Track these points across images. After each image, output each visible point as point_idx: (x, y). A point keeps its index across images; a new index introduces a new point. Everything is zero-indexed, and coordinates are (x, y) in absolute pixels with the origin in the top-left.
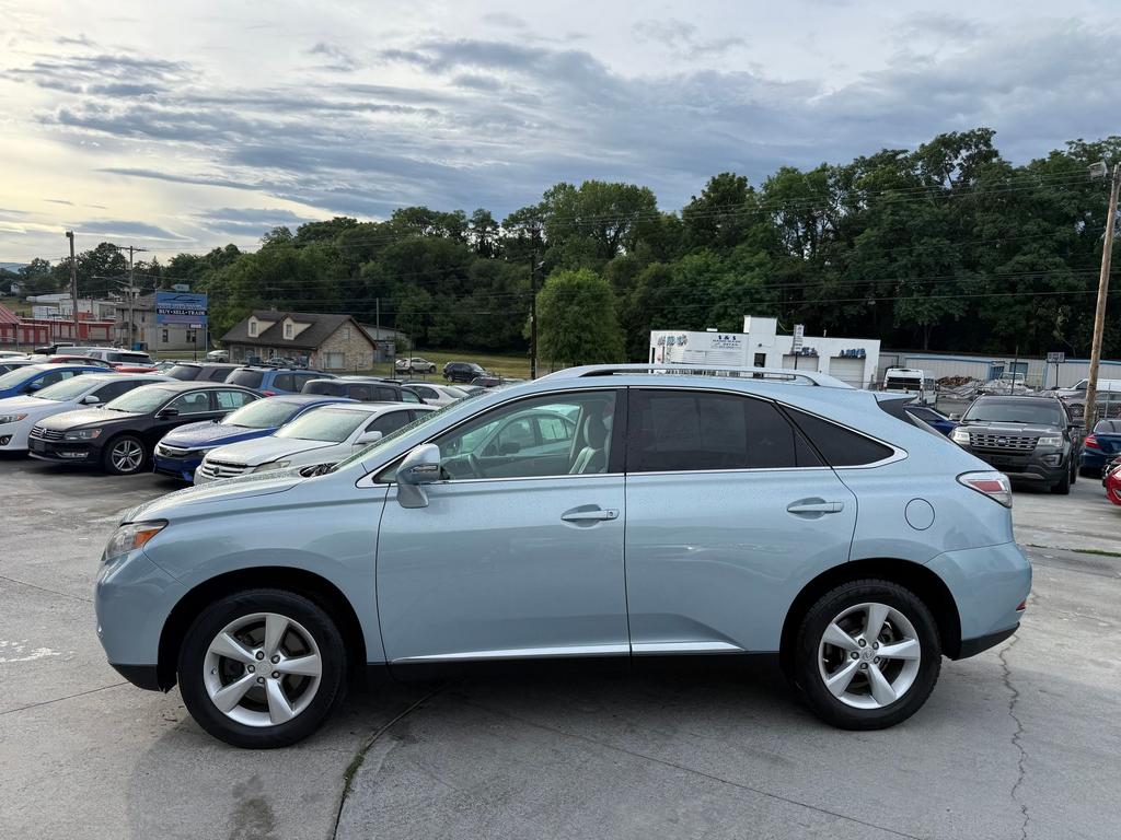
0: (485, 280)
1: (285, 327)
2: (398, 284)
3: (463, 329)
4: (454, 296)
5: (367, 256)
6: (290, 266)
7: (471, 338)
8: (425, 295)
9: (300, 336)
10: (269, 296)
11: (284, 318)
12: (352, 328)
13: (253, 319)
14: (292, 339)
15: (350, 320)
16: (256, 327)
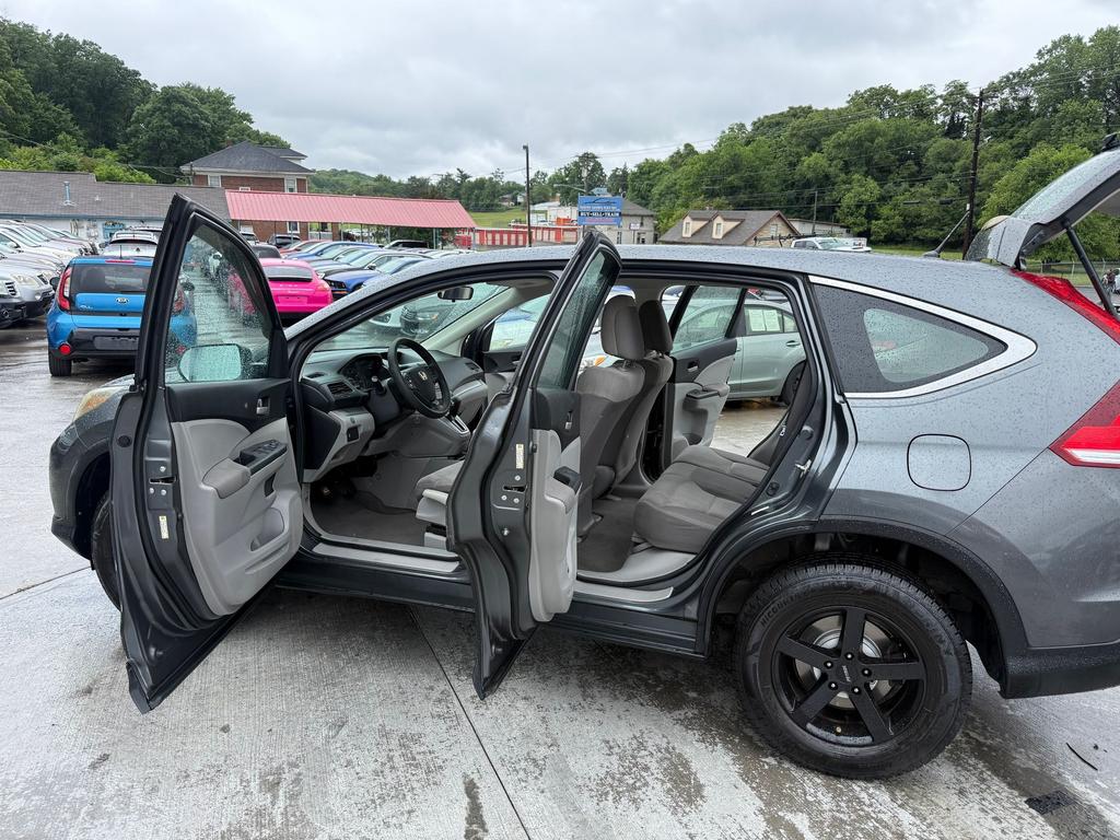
0: (945, 166)
1: (715, 225)
2: (843, 176)
3: (912, 222)
4: (905, 185)
5: (814, 147)
6: (735, 165)
7: (921, 232)
8: (872, 184)
9: (727, 235)
10: (711, 194)
11: (715, 217)
12: (780, 224)
13: (688, 219)
14: (720, 237)
15: (779, 216)
16: (690, 226)
